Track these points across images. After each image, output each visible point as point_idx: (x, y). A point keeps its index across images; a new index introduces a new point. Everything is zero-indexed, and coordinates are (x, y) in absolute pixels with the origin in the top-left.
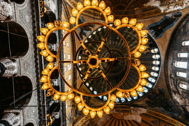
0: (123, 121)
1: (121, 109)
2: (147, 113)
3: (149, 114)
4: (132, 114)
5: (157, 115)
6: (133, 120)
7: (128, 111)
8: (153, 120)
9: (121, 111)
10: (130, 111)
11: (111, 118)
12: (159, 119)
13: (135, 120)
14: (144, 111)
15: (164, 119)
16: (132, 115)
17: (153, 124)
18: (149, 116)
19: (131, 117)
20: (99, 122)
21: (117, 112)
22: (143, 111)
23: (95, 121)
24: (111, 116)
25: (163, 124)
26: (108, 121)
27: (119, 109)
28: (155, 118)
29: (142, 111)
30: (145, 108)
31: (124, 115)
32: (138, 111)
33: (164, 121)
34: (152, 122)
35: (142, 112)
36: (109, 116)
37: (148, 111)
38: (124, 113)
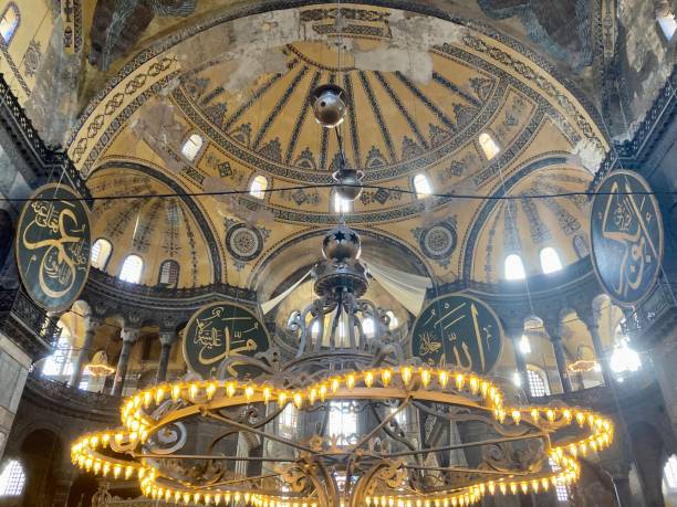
0: (354, 75)
1: (346, 23)
2: (462, 46)
3: (469, 50)
4: (396, 46)
5: (500, 56)
6: (398, 73)
7: (378, 31)
8: (480, 76)
9: (344, 30)
10: (386, 31)
11: (296, 61)
12: (503, 74)
13: (403, 72)
14: (450, 35)
15: (520, 77)
16: (394, 52)
17: (478, 91)
18: (469, 57)
19: (390, 58)
20: (233, 81)
21: (325, 37)
22: (446, 33)
23: (208, 80)
24: (293, 56)
25: (512, 95)
26: (279, 75)
27: (332, 21)
28: (488, 67)
29: (442, 36)
30: (457, 22)
31: (356, 48)
32: (425, 35)
33: (518, 84)
34: (474, 82)
35: (440, 41)
36: (285, 52)
37: (469, 36)
38: (359, 42)
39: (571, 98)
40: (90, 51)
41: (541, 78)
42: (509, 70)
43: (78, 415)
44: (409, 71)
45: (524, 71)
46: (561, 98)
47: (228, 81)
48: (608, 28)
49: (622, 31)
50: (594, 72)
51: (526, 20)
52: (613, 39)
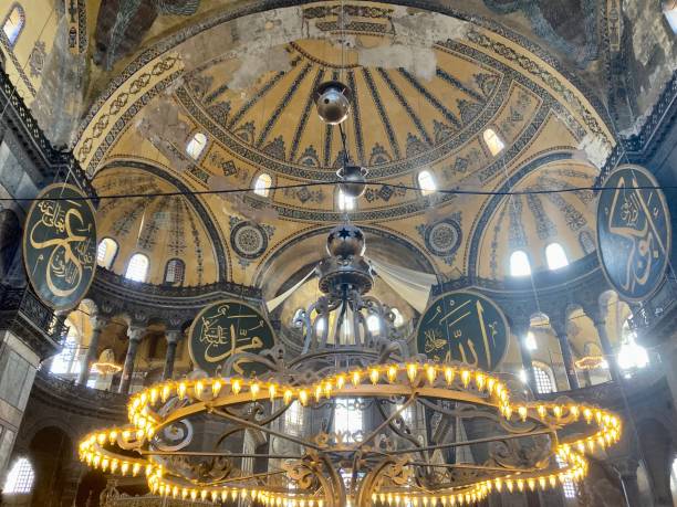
0: (358, 73)
1: (349, 19)
2: (466, 42)
3: (472, 45)
4: (398, 43)
5: (505, 51)
6: (401, 70)
7: (381, 28)
8: (484, 72)
9: (347, 27)
10: (389, 28)
11: (299, 59)
12: (507, 70)
13: (407, 69)
14: (454, 31)
15: (525, 73)
16: (398, 48)
17: (482, 87)
18: (474, 53)
19: (393, 55)
20: (237, 79)
21: (328, 34)
22: (450, 29)
23: (212, 78)
24: (297, 53)
25: (517, 89)
26: (283, 73)
27: (335, 18)
28: (493, 63)
29: (446, 31)
30: (460, 17)
31: (359, 45)
32: (428, 31)
33: (522, 79)
34: (479, 78)
35: (443, 37)
36: (288, 51)
37: (472, 32)
38: (362, 38)
39: (577, 93)
40: (94, 51)
41: (547, 73)
42: (514, 65)
43: (86, 412)
44: (413, 67)
45: (529, 65)
46: (566, 93)
47: (232, 79)
48: (614, 21)
49: (628, 24)
50: (600, 66)
51: (530, 15)
52: (619, 32)
